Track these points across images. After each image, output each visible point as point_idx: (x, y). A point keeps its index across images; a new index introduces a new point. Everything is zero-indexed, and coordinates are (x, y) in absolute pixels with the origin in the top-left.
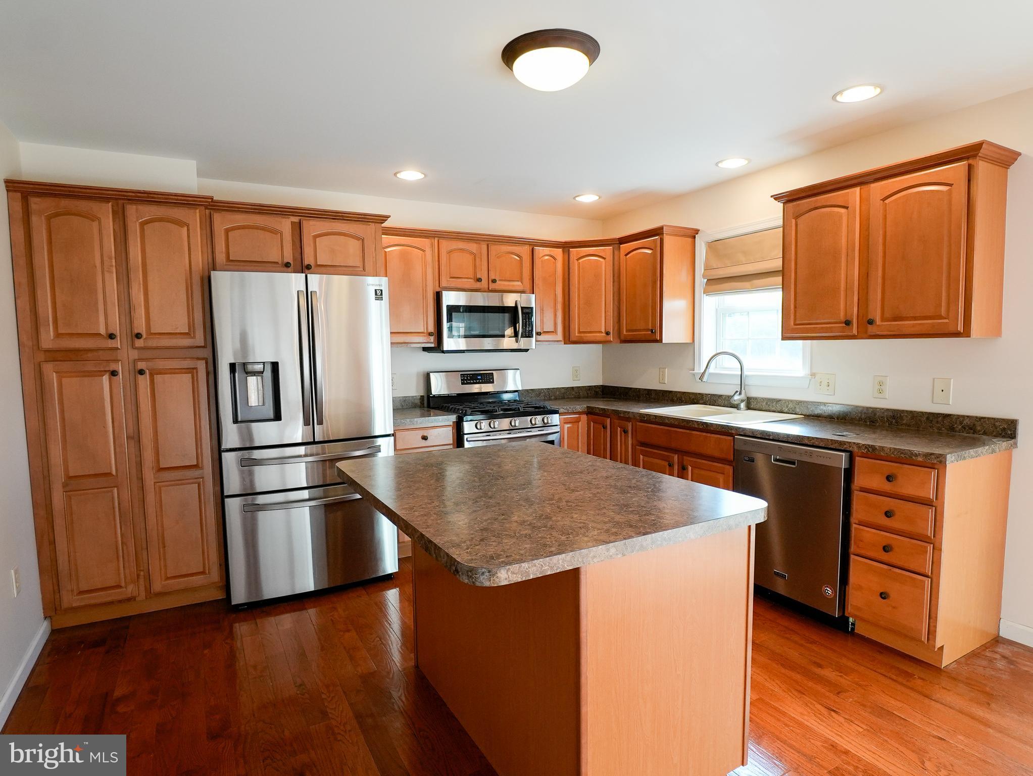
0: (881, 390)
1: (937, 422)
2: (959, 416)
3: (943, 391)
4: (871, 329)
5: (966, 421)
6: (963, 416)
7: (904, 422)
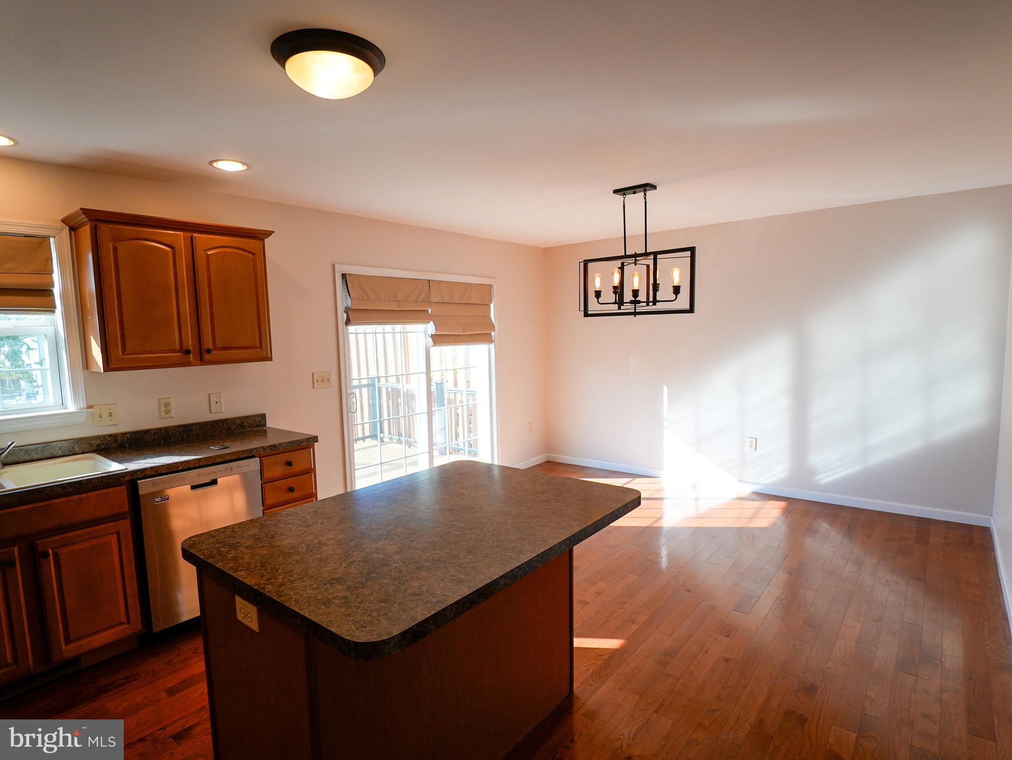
0: (167, 412)
1: (219, 427)
2: (233, 419)
3: (216, 402)
4: (207, 357)
5: (238, 421)
6: (235, 418)
7: (194, 433)
